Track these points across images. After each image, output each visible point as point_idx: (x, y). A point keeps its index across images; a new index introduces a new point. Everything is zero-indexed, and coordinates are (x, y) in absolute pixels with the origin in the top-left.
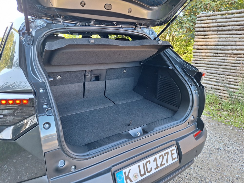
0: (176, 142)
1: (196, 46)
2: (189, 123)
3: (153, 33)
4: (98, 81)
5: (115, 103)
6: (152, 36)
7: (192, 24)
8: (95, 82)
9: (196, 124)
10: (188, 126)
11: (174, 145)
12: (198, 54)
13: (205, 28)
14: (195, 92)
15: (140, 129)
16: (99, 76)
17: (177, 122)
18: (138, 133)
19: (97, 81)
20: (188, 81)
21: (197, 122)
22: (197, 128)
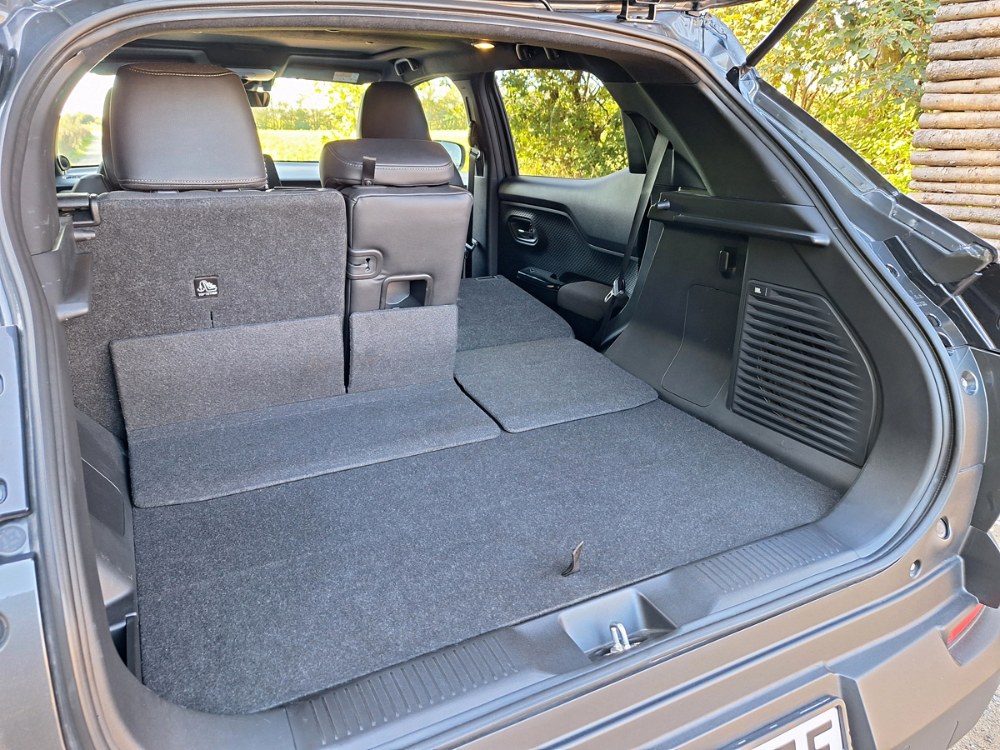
0: (842, 678)
1: (931, 132)
2: (918, 563)
3: (722, 43)
4: (421, 310)
5: (506, 426)
6: (716, 59)
7: (909, 25)
8: (407, 311)
9: (958, 566)
10: (912, 580)
11: (833, 699)
12: (941, 172)
13: (984, 37)
14: (965, 383)
15: (630, 595)
16: (423, 282)
17: (850, 556)
18: (614, 629)
19: (413, 309)
20: (929, 317)
21: (962, 555)
22: (960, 585)
